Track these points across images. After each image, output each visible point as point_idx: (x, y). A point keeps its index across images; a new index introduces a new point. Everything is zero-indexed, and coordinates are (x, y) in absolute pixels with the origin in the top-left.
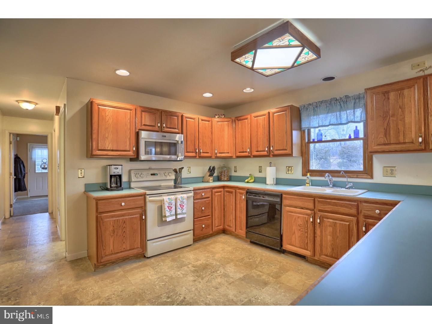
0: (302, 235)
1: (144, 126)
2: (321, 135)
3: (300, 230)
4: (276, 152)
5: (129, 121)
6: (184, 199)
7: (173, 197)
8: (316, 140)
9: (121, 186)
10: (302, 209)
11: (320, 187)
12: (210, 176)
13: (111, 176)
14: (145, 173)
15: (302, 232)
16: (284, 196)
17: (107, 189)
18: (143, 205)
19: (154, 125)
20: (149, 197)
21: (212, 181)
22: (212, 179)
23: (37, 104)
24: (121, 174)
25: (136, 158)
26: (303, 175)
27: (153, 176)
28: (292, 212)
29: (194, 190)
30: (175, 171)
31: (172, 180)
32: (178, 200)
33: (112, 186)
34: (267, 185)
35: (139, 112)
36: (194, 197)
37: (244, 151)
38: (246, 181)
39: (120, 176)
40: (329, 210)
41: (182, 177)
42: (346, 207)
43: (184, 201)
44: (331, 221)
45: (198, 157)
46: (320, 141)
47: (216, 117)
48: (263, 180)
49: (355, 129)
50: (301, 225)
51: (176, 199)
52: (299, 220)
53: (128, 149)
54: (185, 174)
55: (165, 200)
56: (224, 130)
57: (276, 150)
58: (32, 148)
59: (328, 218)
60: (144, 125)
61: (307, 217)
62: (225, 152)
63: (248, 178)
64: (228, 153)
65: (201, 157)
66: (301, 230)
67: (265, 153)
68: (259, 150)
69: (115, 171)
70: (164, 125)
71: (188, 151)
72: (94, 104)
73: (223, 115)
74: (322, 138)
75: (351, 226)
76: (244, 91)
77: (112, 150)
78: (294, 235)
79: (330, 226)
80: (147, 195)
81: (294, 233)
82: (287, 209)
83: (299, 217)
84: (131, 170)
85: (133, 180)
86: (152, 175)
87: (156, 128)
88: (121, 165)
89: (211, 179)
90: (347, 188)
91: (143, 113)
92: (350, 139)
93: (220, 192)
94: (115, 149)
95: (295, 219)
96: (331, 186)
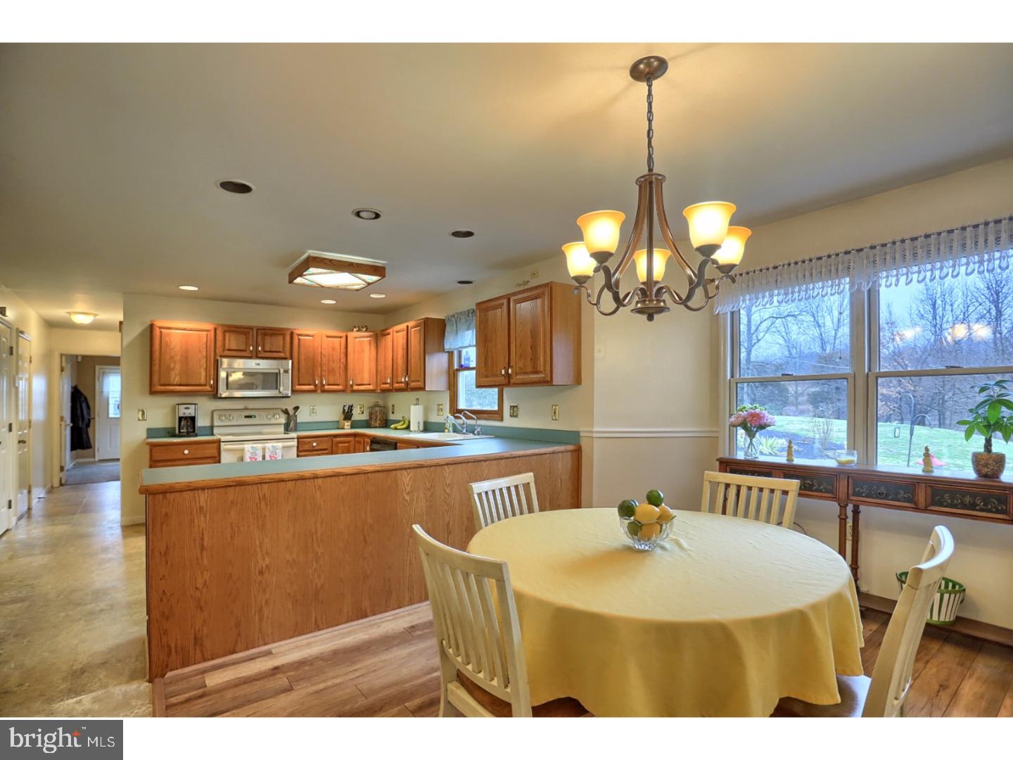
1: (228, 352)
2: (468, 359)
4: (412, 385)
5: (205, 346)
6: (277, 449)
7: (259, 446)
8: (464, 367)
9: (194, 431)
12: (345, 419)
13: (180, 419)
14: (235, 414)
16: (398, 444)
17: (174, 436)
18: (216, 455)
19: (244, 348)
20: (225, 445)
21: (349, 427)
22: (349, 423)
23: (96, 315)
24: (193, 415)
25: (214, 395)
27: (247, 419)
29: (299, 438)
30: (286, 412)
31: (280, 424)
32: (267, 450)
33: (182, 431)
35: (219, 333)
36: (298, 447)
37: (386, 382)
38: (392, 426)
39: (193, 419)
41: (298, 421)
43: (278, 451)
45: (319, 391)
47: (355, 330)
51: (264, 449)
53: (203, 381)
54: (303, 416)
55: (246, 449)
56: (363, 351)
57: (413, 381)
58: (104, 373)
60: (229, 350)
62: (365, 383)
63: (398, 422)
64: (369, 384)
65: (324, 391)
67: (403, 385)
68: (399, 381)
69: (183, 412)
70: (260, 348)
71: (301, 383)
72: (155, 327)
73: (366, 326)
74: (469, 364)
77: (180, 385)
80: (223, 442)
84: (215, 410)
85: (216, 424)
86: (246, 417)
87: (248, 354)
88: (195, 404)
89: (346, 424)
91: (227, 335)
93: (349, 442)
94: (183, 383)
96: (464, 431)
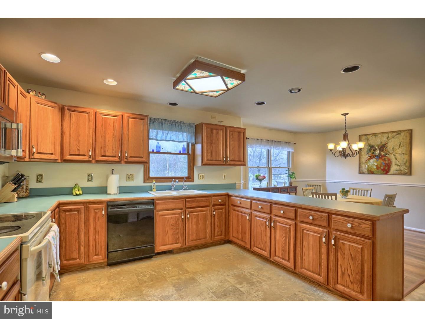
0: (174, 232)
2: (160, 147)
3: (172, 229)
4: (130, 159)
8: (155, 151)
10: (173, 210)
11: (165, 191)
12: (16, 190)
15: (174, 230)
21: (17, 199)
26: (144, 182)
28: (165, 215)
34: (108, 195)
37: (80, 154)
40: (194, 206)
42: (204, 202)
44: (195, 213)
46: (158, 152)
47: (31, 93)
48: (104, 190)
49: (183, 147)
50: (173, 224)
52: (172, 219)
57: (131, 157)
59: (193, 213)
61: (178, 215)
62: (48, 152)
64: (52, 154)
66: (174, 228)
67: (117, 159)
68: (107, 155)
73: (43, 94)
74: (160, 150)
75: (207, 213)
76: (105, 81)
78: (167, 235)
79: (195, 218)
81: (168, 233)
82: (160, 214)
83: (171, 218)
90: (184, 190)
92: (180, 154)
93: (57, 213)
95: (168, 220)
96: (173, 189)
